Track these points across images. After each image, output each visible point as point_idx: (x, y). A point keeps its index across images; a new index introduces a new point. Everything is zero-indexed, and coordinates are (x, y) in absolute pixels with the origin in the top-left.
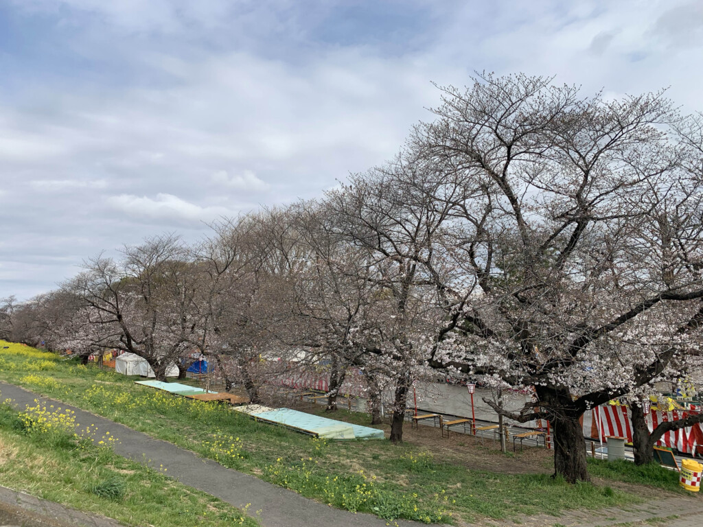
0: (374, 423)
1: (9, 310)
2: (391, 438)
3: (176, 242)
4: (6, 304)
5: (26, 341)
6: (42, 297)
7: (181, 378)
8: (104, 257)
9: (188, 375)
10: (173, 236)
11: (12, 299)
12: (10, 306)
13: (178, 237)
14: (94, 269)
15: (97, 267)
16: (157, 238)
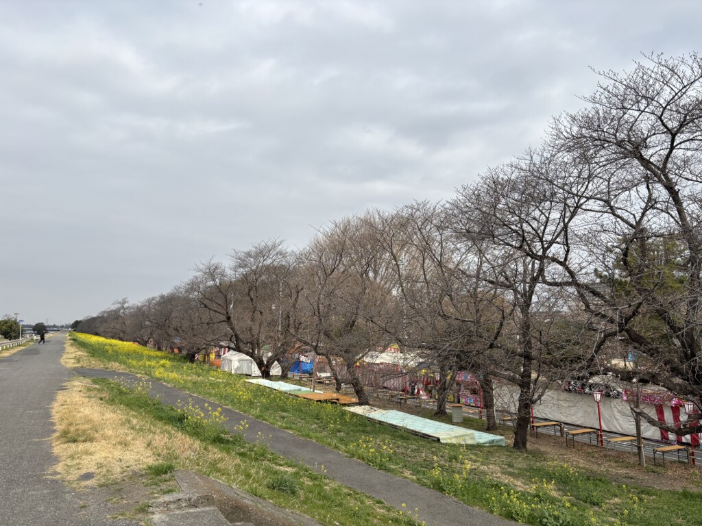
0: (490, 429)
1: (121, 311)
2: (514, 445)
3: (280, 247)
4: (119, 305)
5: (138, 340)
6: (153, 299)
7: (284, 377)
8: (214, 262)
9: (290, 375)
10: (277, 241)
11: (124, 302)
12: (123, 308)
13: (281, 241)
14: (205, 273)
15: (208, 271)
16: (263, 243)
